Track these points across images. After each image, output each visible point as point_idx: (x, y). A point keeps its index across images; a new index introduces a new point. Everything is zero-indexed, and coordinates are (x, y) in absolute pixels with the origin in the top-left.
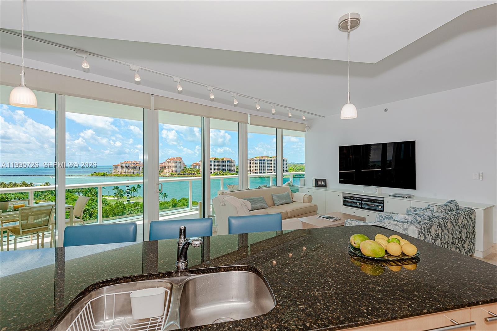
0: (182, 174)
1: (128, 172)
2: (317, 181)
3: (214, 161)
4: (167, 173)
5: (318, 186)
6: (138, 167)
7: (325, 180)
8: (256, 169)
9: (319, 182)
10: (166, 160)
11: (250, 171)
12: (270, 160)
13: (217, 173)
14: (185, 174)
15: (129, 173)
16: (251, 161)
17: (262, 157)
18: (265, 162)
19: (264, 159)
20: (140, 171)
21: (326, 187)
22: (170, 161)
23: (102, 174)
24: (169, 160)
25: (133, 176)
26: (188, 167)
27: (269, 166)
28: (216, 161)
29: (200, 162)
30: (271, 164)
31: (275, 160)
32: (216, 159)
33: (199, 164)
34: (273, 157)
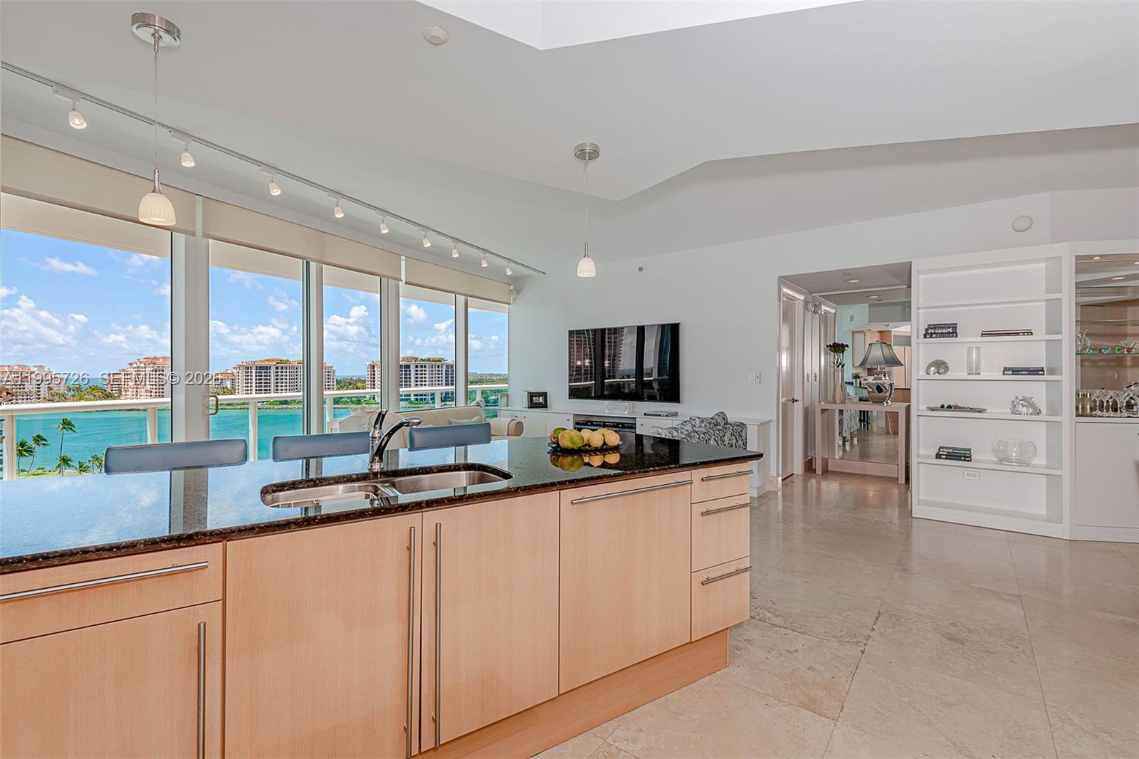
2: (532, 395)
3: (277, 368)
5: (533, 405)
7: (544, 395)
9: (534, 398)
10: (130, 364)
12: (422, 367)
16: (376, 369)
17: (404, 359)
18: (410, 371)
19: (408, 363)
21: (547, 407)
22: (142, 365)
24: (141, 363)
27: (418, 379)
28: (282, 368)
29: (234, 371)
30: (423, 376)
31: (432, 366)
32: (281, 361)
33: (233, 374)
34: (429, 360)
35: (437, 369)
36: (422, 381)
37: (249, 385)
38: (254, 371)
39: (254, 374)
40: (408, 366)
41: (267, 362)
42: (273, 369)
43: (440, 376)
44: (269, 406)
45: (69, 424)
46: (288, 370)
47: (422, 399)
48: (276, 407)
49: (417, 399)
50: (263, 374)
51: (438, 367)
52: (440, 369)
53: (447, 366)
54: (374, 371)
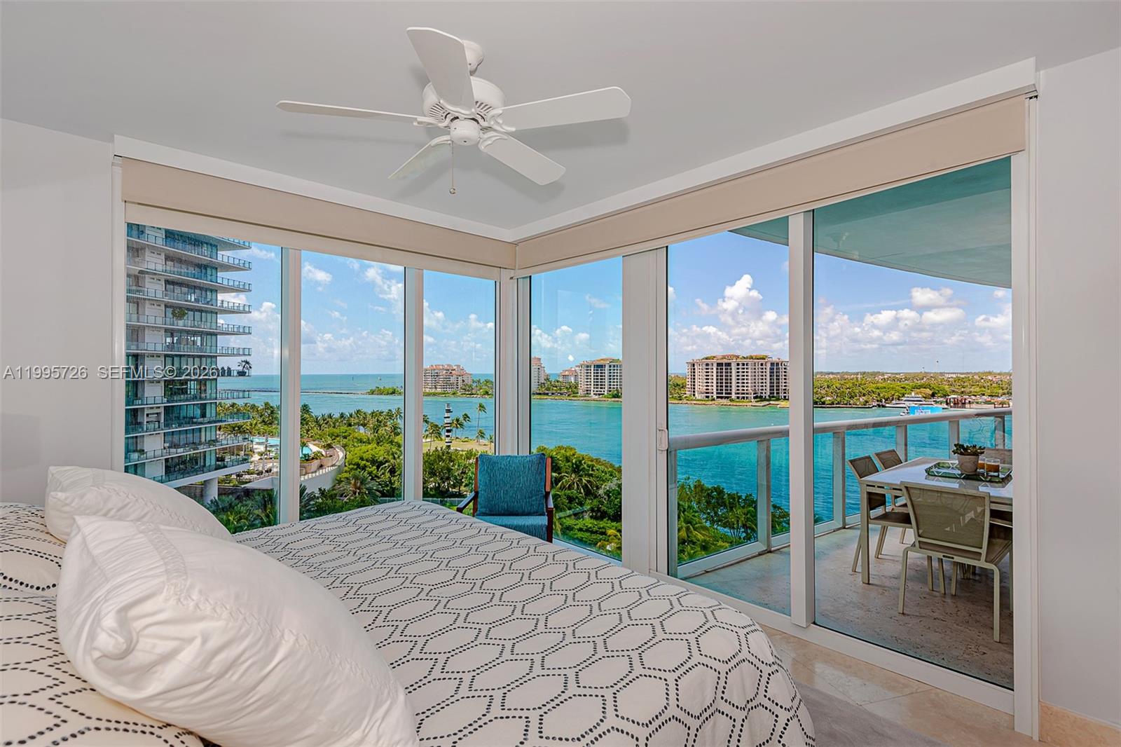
0: (540, 394)
1: (436, 388)
3: (610, 366)
6: (455, 376)
8: (707, 386)
11: (694, 388)
12: (743, 365)
13: (615, 392)
14: (547, 394)
15: (439, 390)
16: (696, 367)
17: (724, 357)
18: (731, 369)
19: (729, 361)
20: (459, 387)
23: (391, 391)
25: (447, 395)
26: (552, 379)
27: (740, 377)
28: (614, 366)
29: (577, 368)
30: (745, 374)
31: (755, 363)
32: (613, 361)
33: (575, 371)
34: (751, 358)
35: (760, 366)
36: (744, 379)
37: (589, 380)
38: (592, 369)
39: (592, 371)
40: (729, 364)
41: (602, 362)
42: (607, 367)
43: (764, 377)
44: (604, 399)
45: (483, 407)
46: (619, 368)
47: (744, 398)
49: (738, 398)
50: (599, 371)
51: (762, 365)
52: (764, 367)
53: (772, 364)
54: (694, 369)
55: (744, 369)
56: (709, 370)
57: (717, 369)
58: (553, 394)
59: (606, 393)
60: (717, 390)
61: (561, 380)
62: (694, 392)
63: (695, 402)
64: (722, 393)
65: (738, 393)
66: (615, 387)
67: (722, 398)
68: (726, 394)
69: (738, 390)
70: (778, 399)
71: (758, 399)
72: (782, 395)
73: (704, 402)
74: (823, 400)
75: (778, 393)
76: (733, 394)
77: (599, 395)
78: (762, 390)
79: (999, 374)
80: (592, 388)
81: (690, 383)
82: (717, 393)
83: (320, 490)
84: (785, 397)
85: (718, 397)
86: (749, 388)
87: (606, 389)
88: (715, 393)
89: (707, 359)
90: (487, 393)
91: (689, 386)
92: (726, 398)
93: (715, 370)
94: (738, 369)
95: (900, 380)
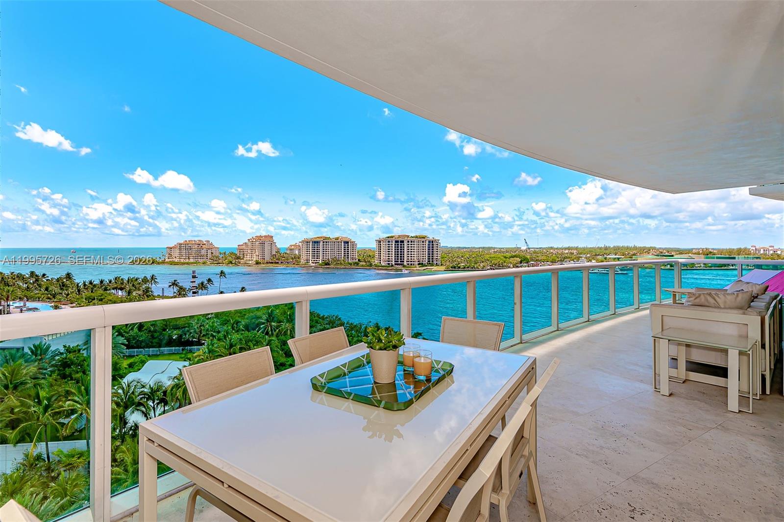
0: (272, 263)
1: (189, 259)
3: (324, 242)
4: (249, 260)
6: (205, 250)
8: (388, 256)
10: (248, 240)
11: (380, 258)
12: (412, 242)
14: (278, 263)
15: (192, 260)
16: (381, 243)
17: (399, 236)
18: (404, 245)
19: (403, 240)
20: (209, 257)
24: (254, 239)
25: (197, 264)
26: (282, 252)
27: (410, 248)
28: (326, 242)
29: (300, 244)
30: (413, 248)
31: (419, 241)
32: (326, 238)
33: (299, 246)
34: (416, 237)
35: (422, 243)
36: (412, 252)
37: (308, 253)
38: (311, 244)
39: (311, 246)
40: (402, 242)
41: (318, 239)
42: (321, 243)
43: (424, 250)
44: (319, 266)
45: (223, 273)
46: (330, 244)
47: (411, 264)
48: (323, 267)
49: (408, 264)
50: (316, 246)
51: (423, 242)
52: (425, 243)
53: (429, 242)
54: (380, 245)
55: (412, 245)
56: (390, 246)
57: (395, 245)
58: (282, 263)
59: (320, 262)
60: (395, 259)
61: (288, 252)
62: (380, 260)
63: (381, 268)
64: (398, 262)
65: (408, 261)
66: (327, 257)
67: (398, 264)
68: (400, 262)
69: (408, 259)
70: (432, 265)
71: (421, 265)
72: (435, 262)
73: (386, 268)
74: (459, 266)
75: (432, 261)
76: (405, 262)
77: (316, 263)
78: (423, 259)
79: (557, 249)
80: (311, 258)
81: (377, 255)
82: (395, 261)
83: (65, 346)
84: (437, 263)
85: (395, 264)
86: (415, 258)
87: (321, 259)
88: (393, 261)
89: (388, 237)
90: (231, 262)
91: (377, 257)
92: (400, 264)
93: (394, 246)
94: (408, 245)
95: (503, 252)
